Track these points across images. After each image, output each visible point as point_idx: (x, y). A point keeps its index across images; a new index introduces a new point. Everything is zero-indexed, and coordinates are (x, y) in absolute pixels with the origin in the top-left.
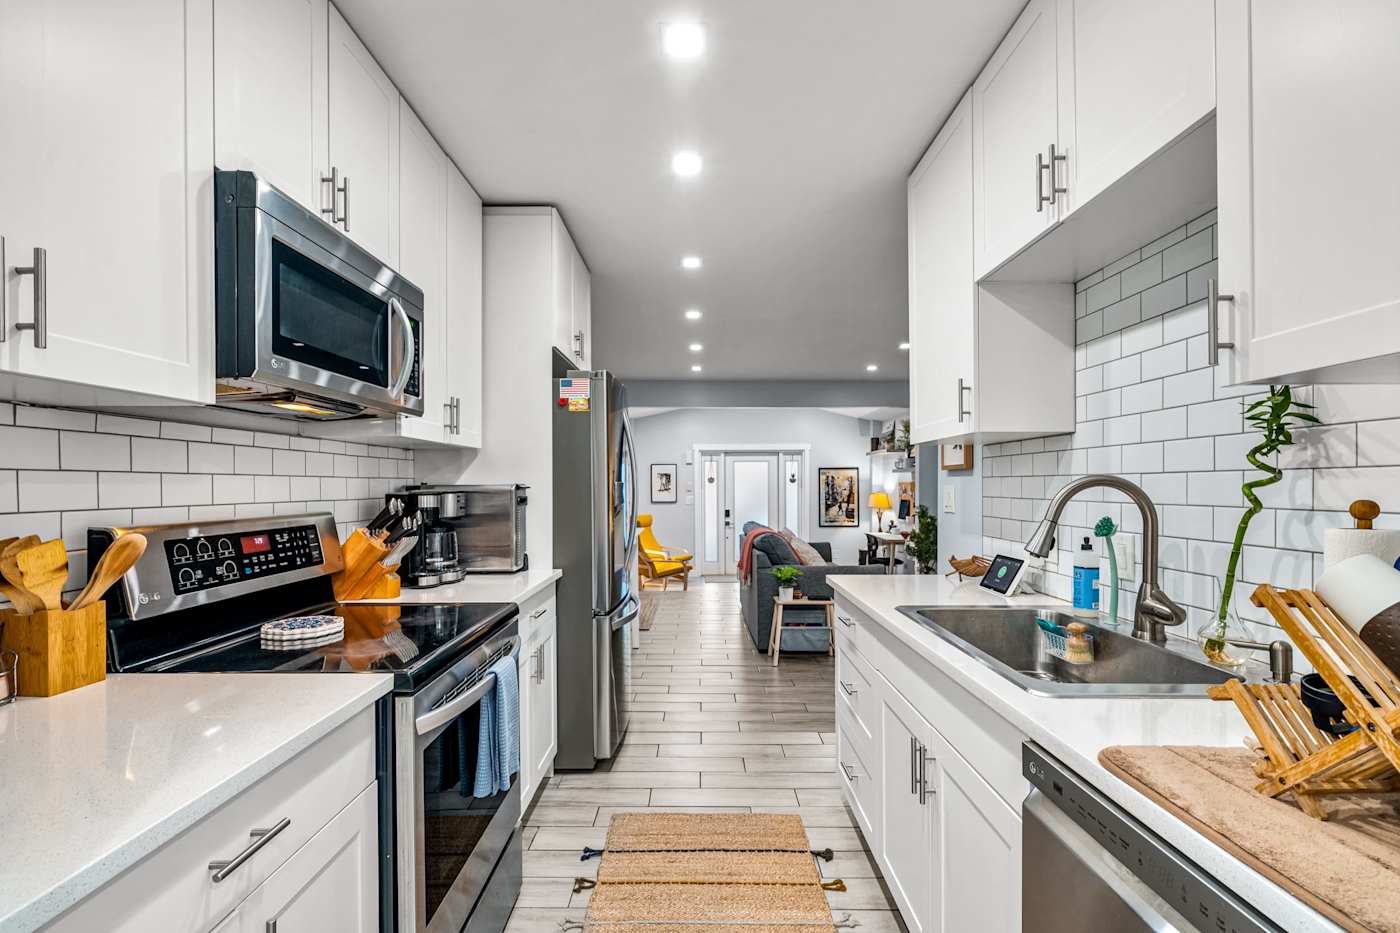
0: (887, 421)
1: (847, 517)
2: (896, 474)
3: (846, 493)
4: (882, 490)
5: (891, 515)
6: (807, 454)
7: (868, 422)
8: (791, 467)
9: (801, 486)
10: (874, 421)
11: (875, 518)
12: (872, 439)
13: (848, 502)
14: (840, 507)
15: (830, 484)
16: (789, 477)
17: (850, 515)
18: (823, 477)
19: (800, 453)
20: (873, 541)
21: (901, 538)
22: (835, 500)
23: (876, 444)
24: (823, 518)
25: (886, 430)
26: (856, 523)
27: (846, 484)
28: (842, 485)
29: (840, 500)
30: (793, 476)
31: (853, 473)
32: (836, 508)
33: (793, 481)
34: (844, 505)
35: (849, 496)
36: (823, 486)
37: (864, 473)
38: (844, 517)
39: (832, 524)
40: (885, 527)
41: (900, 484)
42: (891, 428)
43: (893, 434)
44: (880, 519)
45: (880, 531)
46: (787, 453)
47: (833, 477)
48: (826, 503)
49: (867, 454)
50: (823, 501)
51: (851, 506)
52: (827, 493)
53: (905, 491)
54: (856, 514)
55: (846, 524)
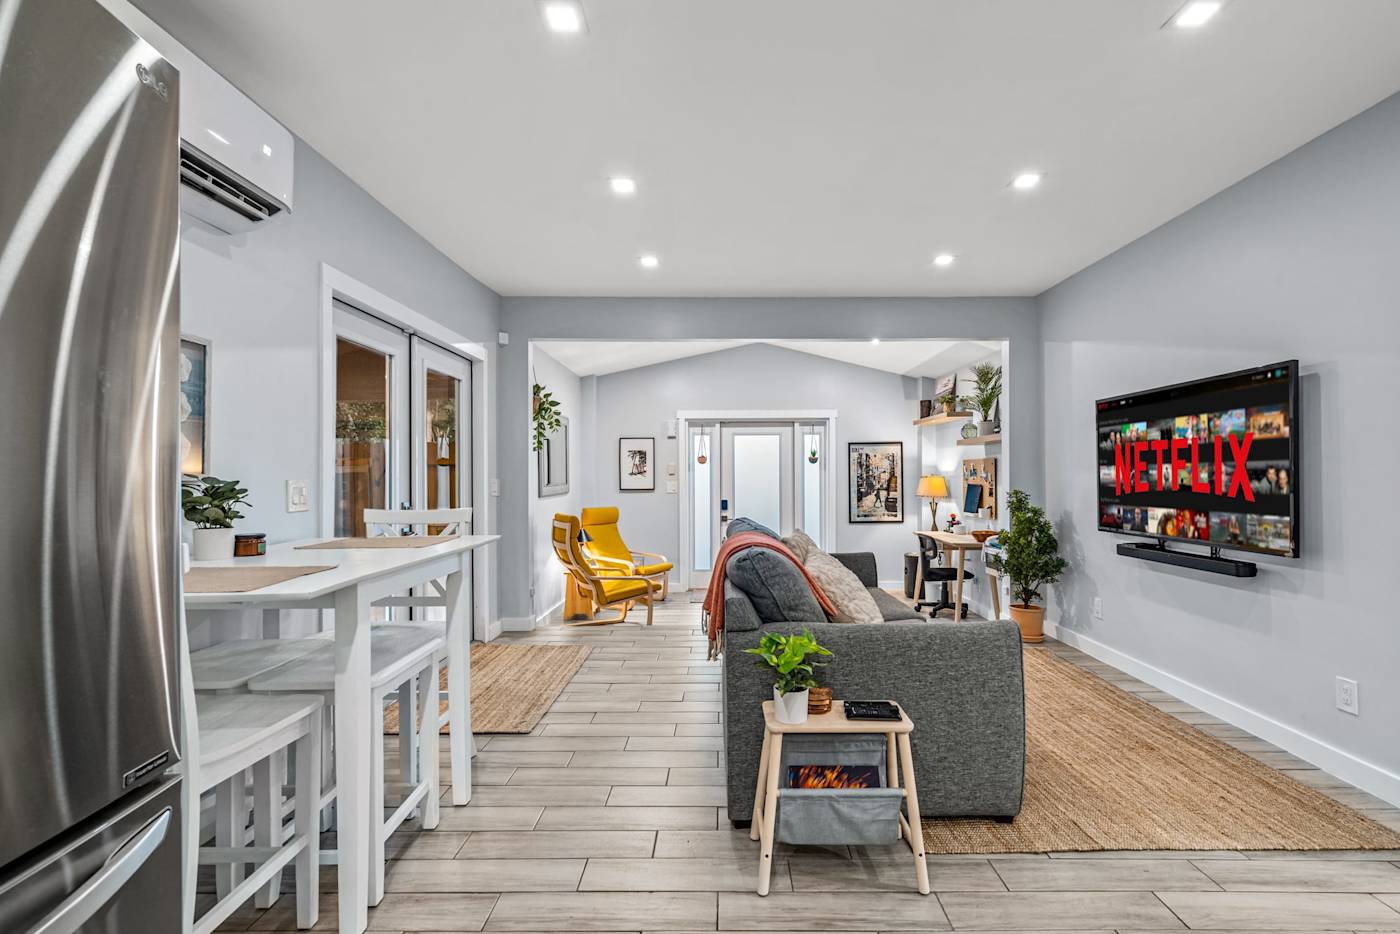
0: (943, 377)
1: (888, 508)
2: (961, 448)
3: (885, 477)
4: (935, 472)
5: (953, 507)
6: (832, 424)
7: (915, 380)
8: (811, 442)
9: (824, 468)
10: (925, 379)
11: (926, 511)
12: (922, 402)
13: (888, 489)
14: (878, 496)
15: (864, 465)
16: (808, 455)
17: (891, 506)
18: (854, 455)
19: (823, 422)
20: (928, 544)
21: (972, 540)
22: (871, 486)
23: (927, 409)
24: (855, 511)
25: (942, 389)
26: (899, 518)
27: (886, 464)
28: (880, 465)
29: (878, 486)
30: (814, 454)
31: (896, 449)
32: (872, 498)
33: (813, 460)
34: (883, 494)
35: (889, 481)
36: (854, 467)
37: (910, 450)
38: (883, 510)
39: (867, 519)
40: (942, 523)
41: (966, 463)
42: (951, 385)
43: (953, 391)
44: (934, 512)
45: (935, 528)
46: (805, 422)
47: (867, 455)
48: (859, 490)
49: (915, 423)
50: (854, 489)
51: (892, 494)
52: (860, 477)
53: (974, 473)
54: (899, 505)
55: (886, 518)
